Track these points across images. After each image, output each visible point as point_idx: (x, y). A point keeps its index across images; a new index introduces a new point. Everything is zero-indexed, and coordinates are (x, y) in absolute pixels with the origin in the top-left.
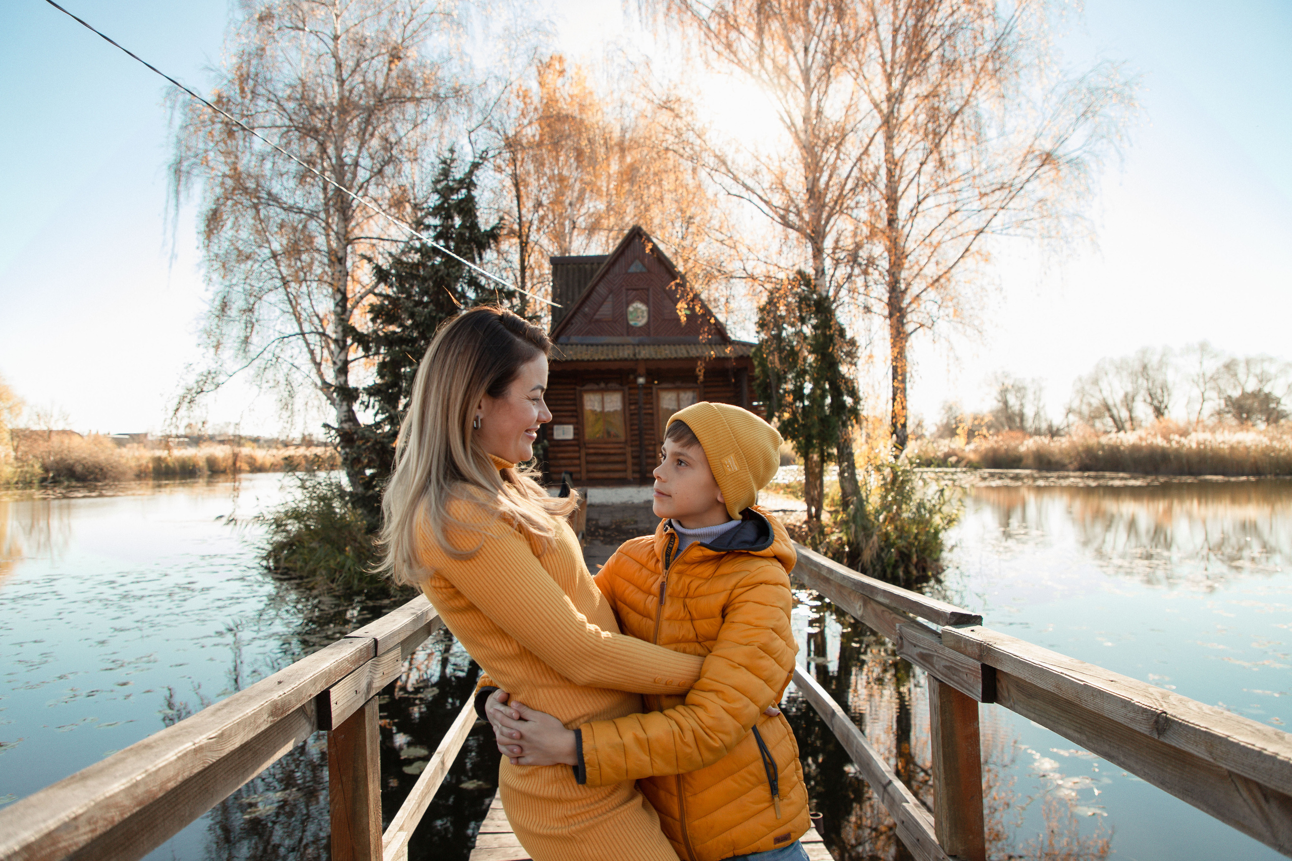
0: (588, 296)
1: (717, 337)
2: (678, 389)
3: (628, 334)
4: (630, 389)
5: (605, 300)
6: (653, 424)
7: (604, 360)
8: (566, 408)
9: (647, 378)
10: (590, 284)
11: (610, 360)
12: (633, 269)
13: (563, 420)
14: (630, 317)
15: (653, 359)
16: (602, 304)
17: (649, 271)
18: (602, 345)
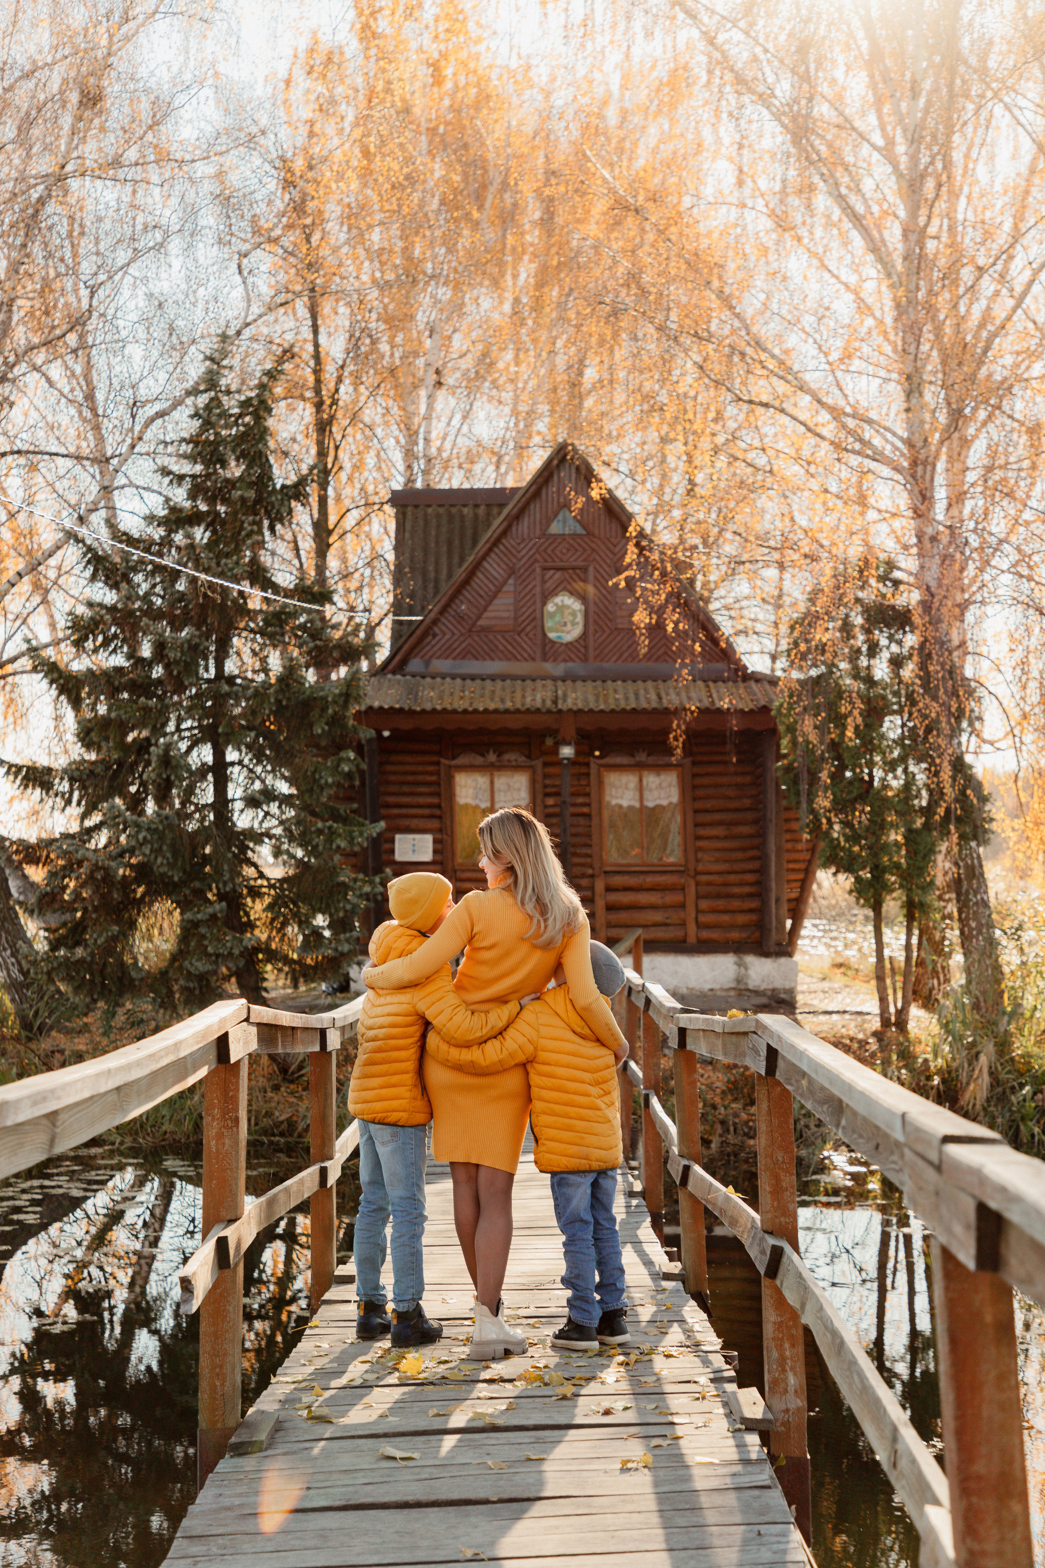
0: (467, 582)
1: (721, 666)
2: (640, 767)
3: (545, 659)
4: (546, 764)
5: (499, 590)
6: (589, 836)
7: (496, 711)
8: (421, 800)
9: (578, 745)
10: (471, 559)
11: (507, 711)
12: (555, 528)
13: (414, 823)
14: (549, 624)
15: (591, 711)
16: (495, 596)
17: (589, 534)
18: (493, 678)
